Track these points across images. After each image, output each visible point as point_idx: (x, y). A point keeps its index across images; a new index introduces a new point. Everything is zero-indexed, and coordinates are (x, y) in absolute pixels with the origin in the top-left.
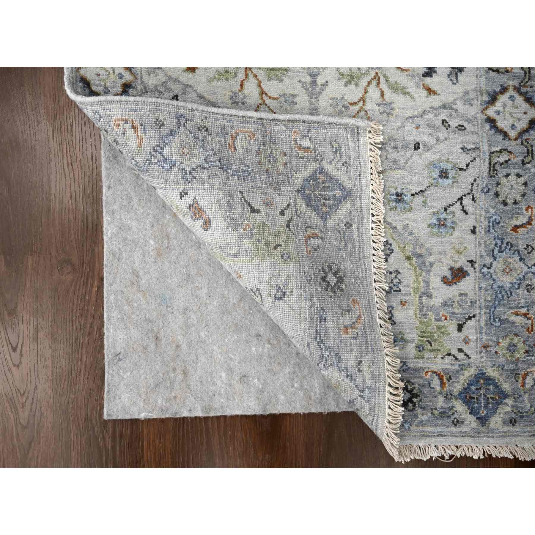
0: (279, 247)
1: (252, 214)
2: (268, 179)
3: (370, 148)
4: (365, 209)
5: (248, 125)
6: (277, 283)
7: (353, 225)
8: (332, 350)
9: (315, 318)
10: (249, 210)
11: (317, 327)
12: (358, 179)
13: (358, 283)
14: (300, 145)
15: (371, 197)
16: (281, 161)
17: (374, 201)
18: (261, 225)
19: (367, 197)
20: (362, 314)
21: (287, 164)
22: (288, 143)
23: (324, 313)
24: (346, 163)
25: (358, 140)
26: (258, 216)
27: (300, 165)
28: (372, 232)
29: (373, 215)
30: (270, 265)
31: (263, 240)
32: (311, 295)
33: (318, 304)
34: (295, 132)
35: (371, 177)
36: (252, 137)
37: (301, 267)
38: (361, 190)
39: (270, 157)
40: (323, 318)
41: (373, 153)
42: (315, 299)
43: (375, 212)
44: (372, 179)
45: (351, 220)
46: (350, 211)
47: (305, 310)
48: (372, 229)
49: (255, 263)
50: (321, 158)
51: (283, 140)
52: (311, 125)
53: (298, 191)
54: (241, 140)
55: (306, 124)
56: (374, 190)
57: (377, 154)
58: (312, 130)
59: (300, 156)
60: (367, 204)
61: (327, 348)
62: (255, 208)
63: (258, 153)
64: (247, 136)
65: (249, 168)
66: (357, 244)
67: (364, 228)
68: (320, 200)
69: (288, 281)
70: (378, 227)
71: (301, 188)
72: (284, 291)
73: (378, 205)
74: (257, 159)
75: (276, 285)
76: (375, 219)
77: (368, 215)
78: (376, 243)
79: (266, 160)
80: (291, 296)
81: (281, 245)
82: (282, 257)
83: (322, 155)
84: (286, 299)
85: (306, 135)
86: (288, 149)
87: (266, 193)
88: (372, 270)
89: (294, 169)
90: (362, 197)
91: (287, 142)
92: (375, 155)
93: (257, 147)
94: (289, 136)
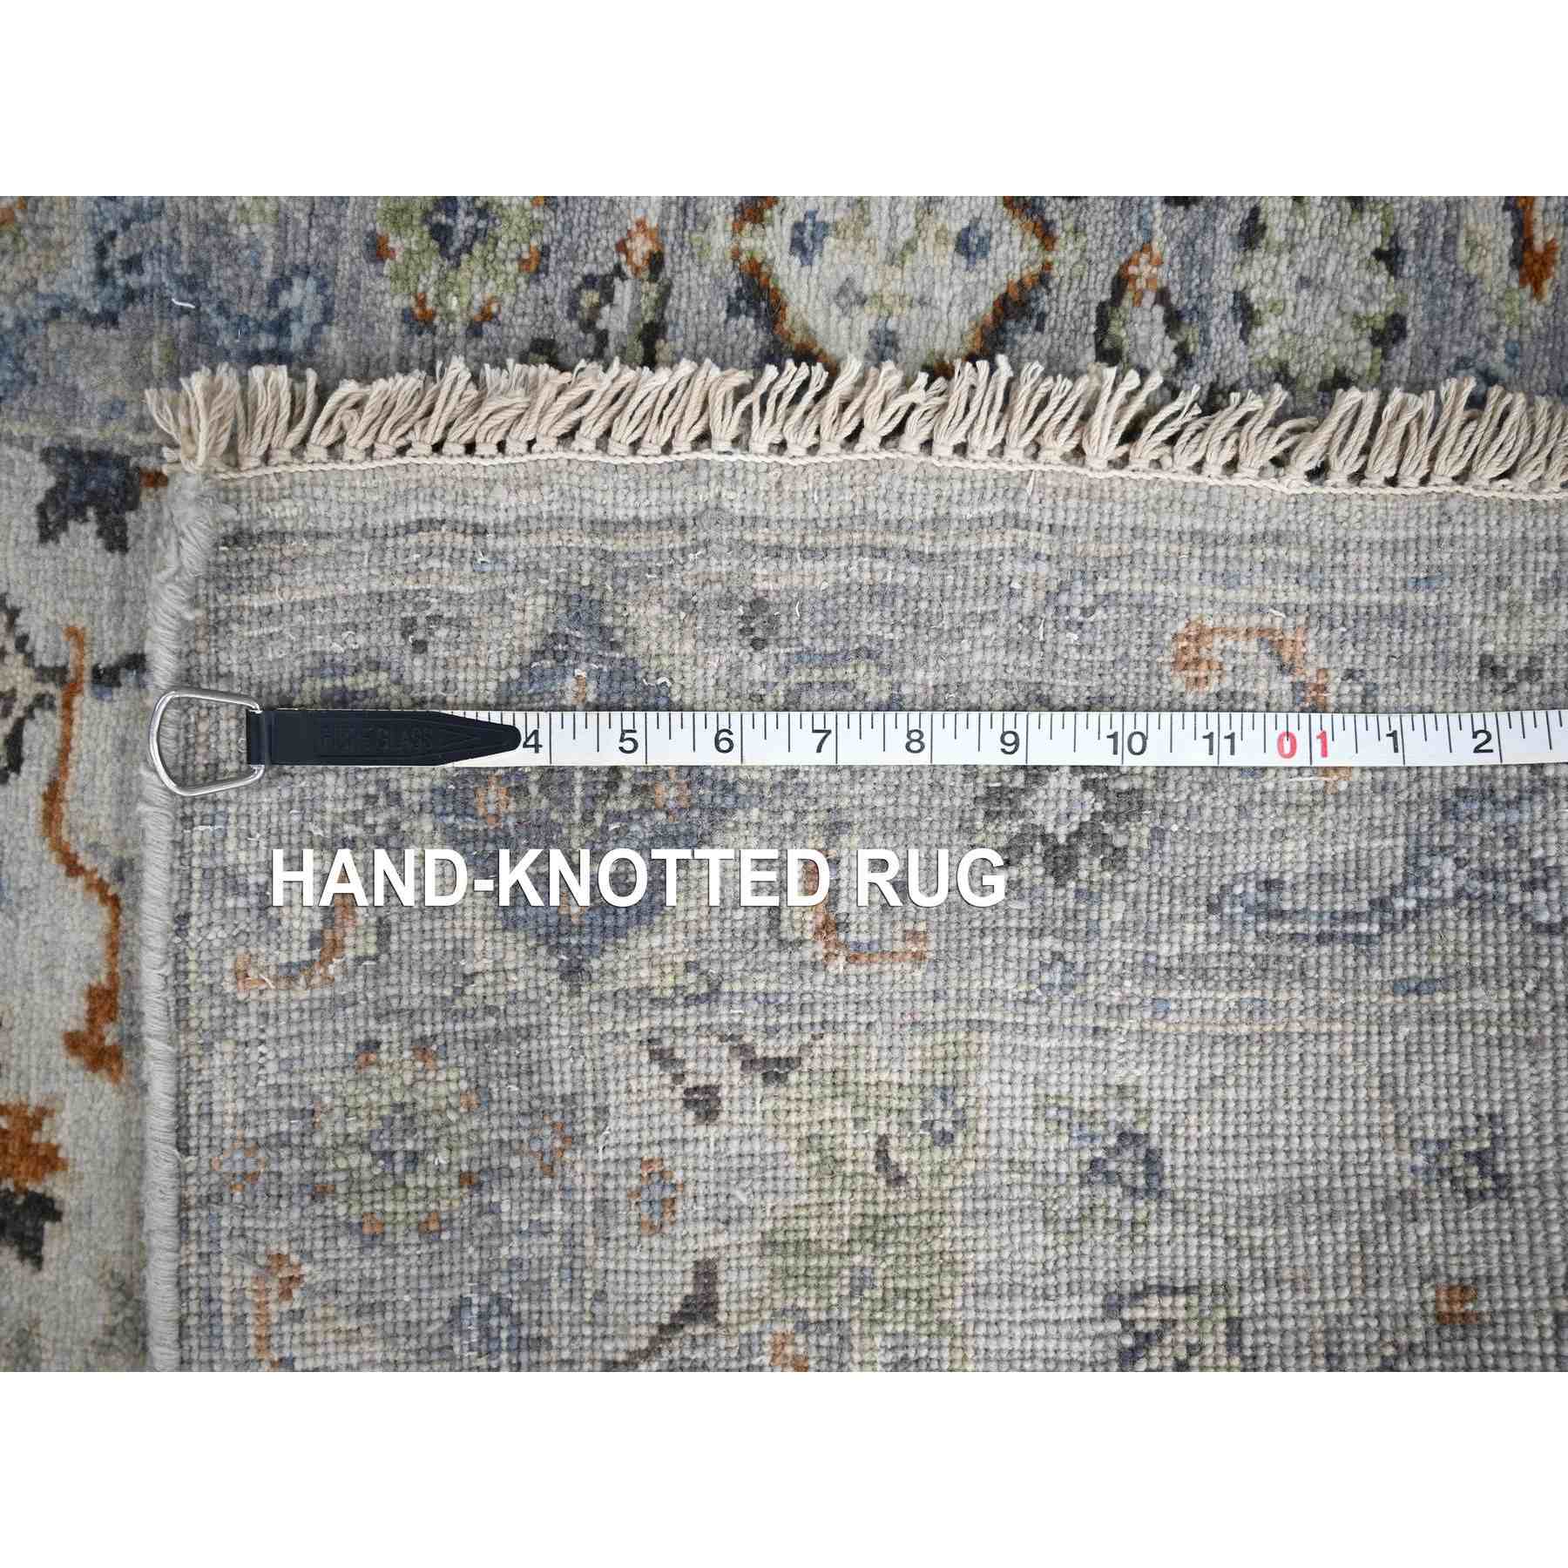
0: (893, 1156)
1: (722, 1318)
2: (515, 1183)
3: (322, 454)
4: (666, 496)
5: (225, 1296)
6: (1075, 1181)
7: (760, 585)
8: (1425, 841)
9: (1260, 949)
10: (701, 1330)
11: (1306, 937)
12: (501, 543)
13: (1089, 601)
14: (312, 948)
15: (598, 457)
16: (408, 1078)
17: (624, 433)
18: (779, 1262)
19: (599, 482)
20: (1255, 620)
21: (423, 1039)
22: (307, 1028)
23: (1239, 890)
24: (409, 626)
25: (279, 535)
26: (733, 1277)
27: (427, 947)
28: (797, 448)
29: (705, 437)
30: (982, 1220)
31: (857, 1259)
32: (1145, 977)
33: (1190, 928)
34: (240, 975)
35: (486, 448)
36: (285, 1273)
37: (997, 1017)
38: (558, 522)
39: (388, 1155)
40: (1262, 898)
41: (351, 439)
42: (1164, 950)
43: (686, 425)
44: (501, 446)
45: (728, 601)
46: (681, 606)
47: (1214, 1010)
48: (783, 445)
49: (971, 1315)
50: (382, 802)
51: (291, 1059)
52: (197, 875)
53: (573, 973)
54: (314, 1344)
55: (194, 907)
56: (562, 427)
57: (358, 406)
58: (230, 859)
59: (372, 951)
60: (640, 481)
61: (1416, 873)
62: (689, 1290)
63: (372, 1235)
64: (286, 1306)
65: (464, 1303)
66: (862, 571)
67: (773, 511)
68: (618, 816)
69: (1064, 1116)
70: (771, 403)
71: (553, 950)
72: (1112, 1141)
73: (648, 404)
74: (413, 1250)
75: (1081, 1185)
76: (725, 429)
77: (703, 474)
78: (861, 426)
79: (410, 1182)
80: (1144, 1095)
81: (883, 1140)
82: (946, 1139)
83: (367, 797)
84: (1155, 1129)
85: (254, 900)
86: (340, 1027)
87: (601, 1205)
88: (1015, 469)
89: (448, 992)
90: (599, 512)
91: (300, 1035)
92: (367, 417)
93: (342, 1242)
94: (265, 1015)
